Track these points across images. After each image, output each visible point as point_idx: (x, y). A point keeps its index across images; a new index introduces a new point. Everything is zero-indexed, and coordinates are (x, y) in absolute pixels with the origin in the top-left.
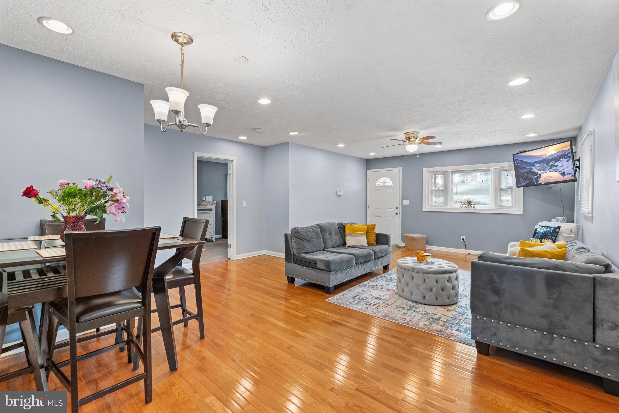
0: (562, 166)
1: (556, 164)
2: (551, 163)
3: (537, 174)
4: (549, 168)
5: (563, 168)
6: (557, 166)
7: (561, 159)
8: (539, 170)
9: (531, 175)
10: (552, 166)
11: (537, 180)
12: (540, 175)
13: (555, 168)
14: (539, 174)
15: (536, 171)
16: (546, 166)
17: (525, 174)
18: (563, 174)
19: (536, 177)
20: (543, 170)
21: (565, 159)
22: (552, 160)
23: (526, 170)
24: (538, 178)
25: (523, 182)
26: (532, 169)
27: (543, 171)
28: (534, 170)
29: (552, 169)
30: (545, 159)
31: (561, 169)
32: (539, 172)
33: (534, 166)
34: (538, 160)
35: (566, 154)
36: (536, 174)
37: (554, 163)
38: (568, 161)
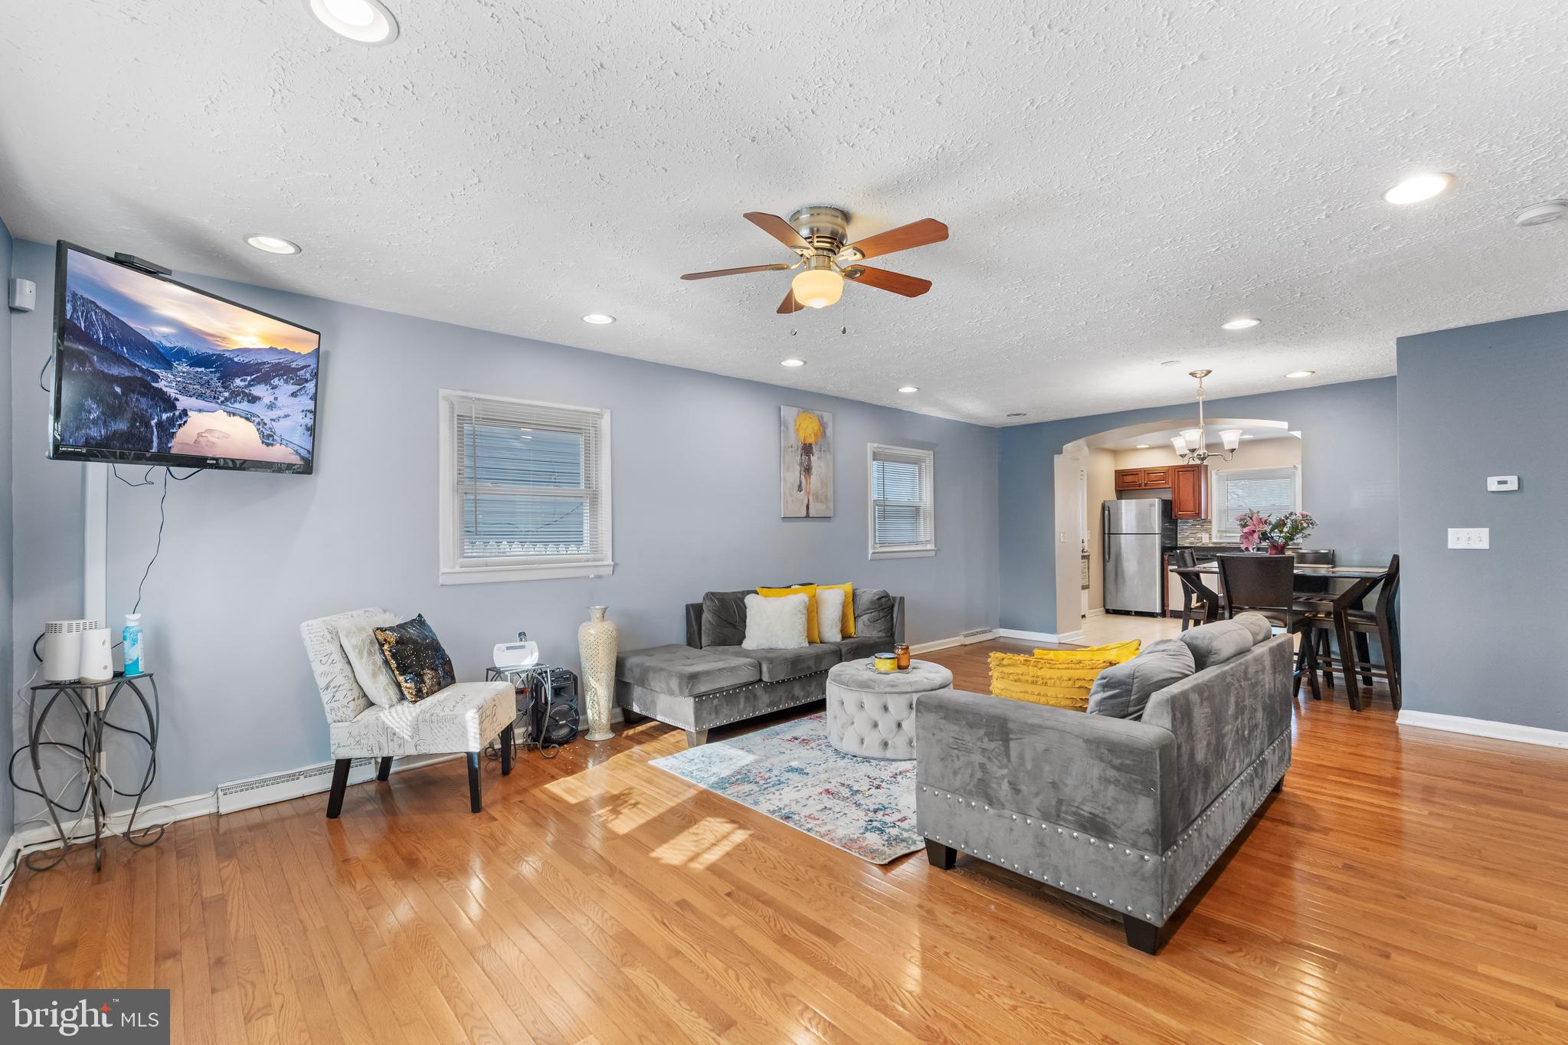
0: (271, 406)
1: (257, 390)
2: (238, 382)
3: (173, 407)
4: (226, 399)
5: (274, 414)
6: (254, 400)
7: (276, 381)
8: (184, 391)
9: (143, 400)
10: (235, 395)
11: (167, 430)
12: (185, 413)
13: (244, 406)
14: (180, 406)
15: (172, 392)
16: (216, 383)
17: (118, 390)
18: (269, 436)
19: (165, 416)
20: (200, 396)
21: (286, 382)
22: (244, 369)
23: (126, 372)
24: (172, 422)
25: (95, 422)
26: (156, 378)
27: (200, 403)
28: (167, 383)
29: (237, 405)
30: (220, 357)
31: (267, 415)
32: (183, 402)
33: (168, 366)
34: (195, 348)
35: (294, 365)
36: (170, 404)
37: (250, 385)
38: (294, 395)
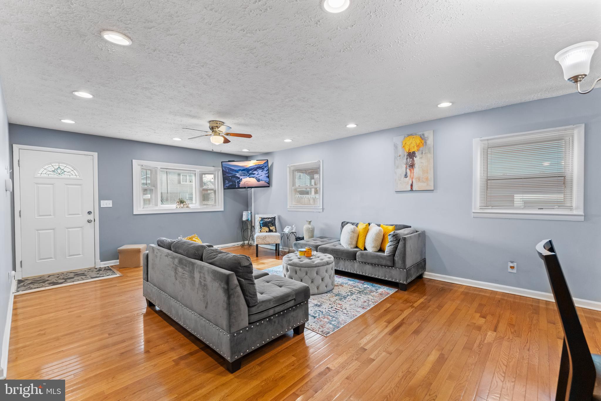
0: (258, 174)
1: (254, 172)
2: (250, 172)
3: (240, 179)
4: (249, 175)
5: (259, 176)
6: (254, 174)
7: (258, 170)
8: (241, 176)
9: (234, 178)
10: (250, 174)
11: (239, 183)
12: (241, 179)
13: (253, 175)
14: (240, 178)
15: (239, 176)
16: (246, 173)
17: (230, 178)
18: (259, 180)
19: (238, 180)
20: (244, 176)
21: (260, 170)
22: (251, 170)
23: (231, 175)
24: (239, 181)
25: (227, 184)
26: (236, 175)
27: (244, 177)
28: (238, 175)
29: (251, 176)
30: (246, 169)
31: (257, 176)
32: (241, 177)
33: (238, 172)
34: (242, 169)
35: (261, 166)
36: (239, 178)
37: (253, 172)
38: (262, 171)
